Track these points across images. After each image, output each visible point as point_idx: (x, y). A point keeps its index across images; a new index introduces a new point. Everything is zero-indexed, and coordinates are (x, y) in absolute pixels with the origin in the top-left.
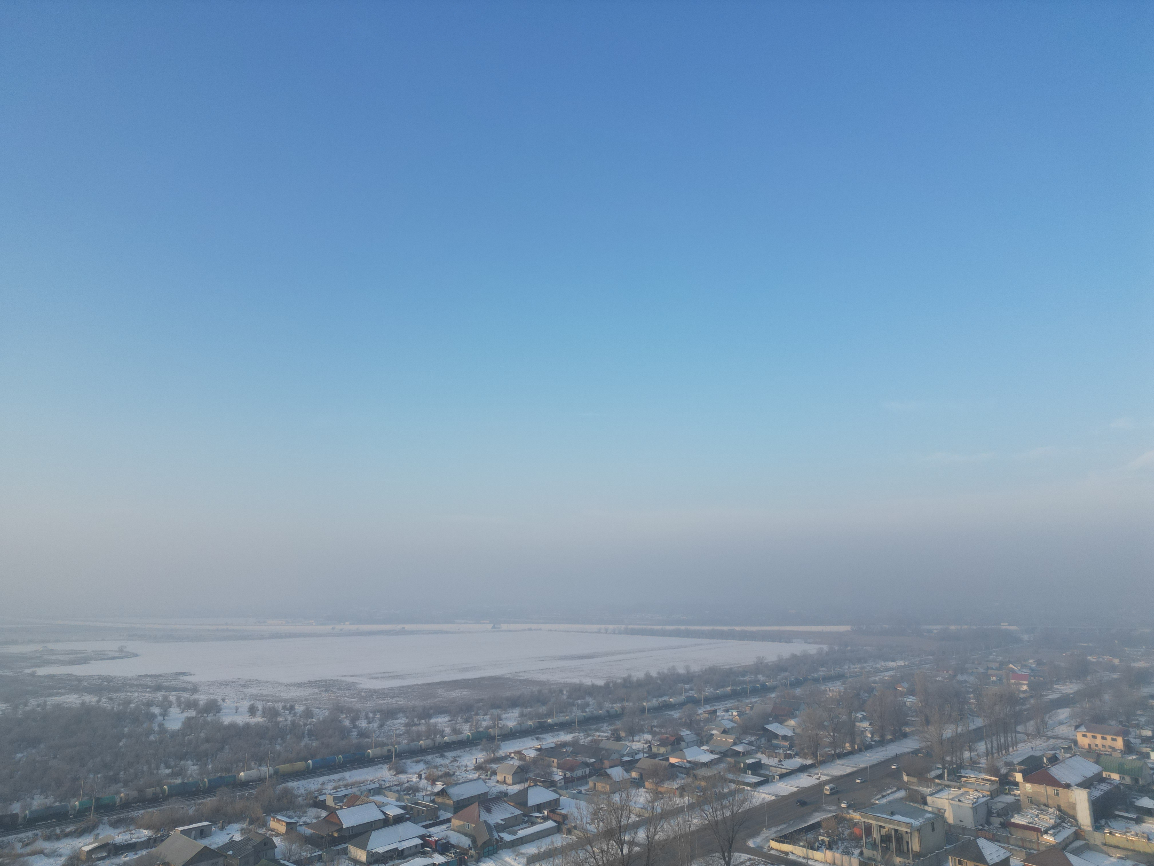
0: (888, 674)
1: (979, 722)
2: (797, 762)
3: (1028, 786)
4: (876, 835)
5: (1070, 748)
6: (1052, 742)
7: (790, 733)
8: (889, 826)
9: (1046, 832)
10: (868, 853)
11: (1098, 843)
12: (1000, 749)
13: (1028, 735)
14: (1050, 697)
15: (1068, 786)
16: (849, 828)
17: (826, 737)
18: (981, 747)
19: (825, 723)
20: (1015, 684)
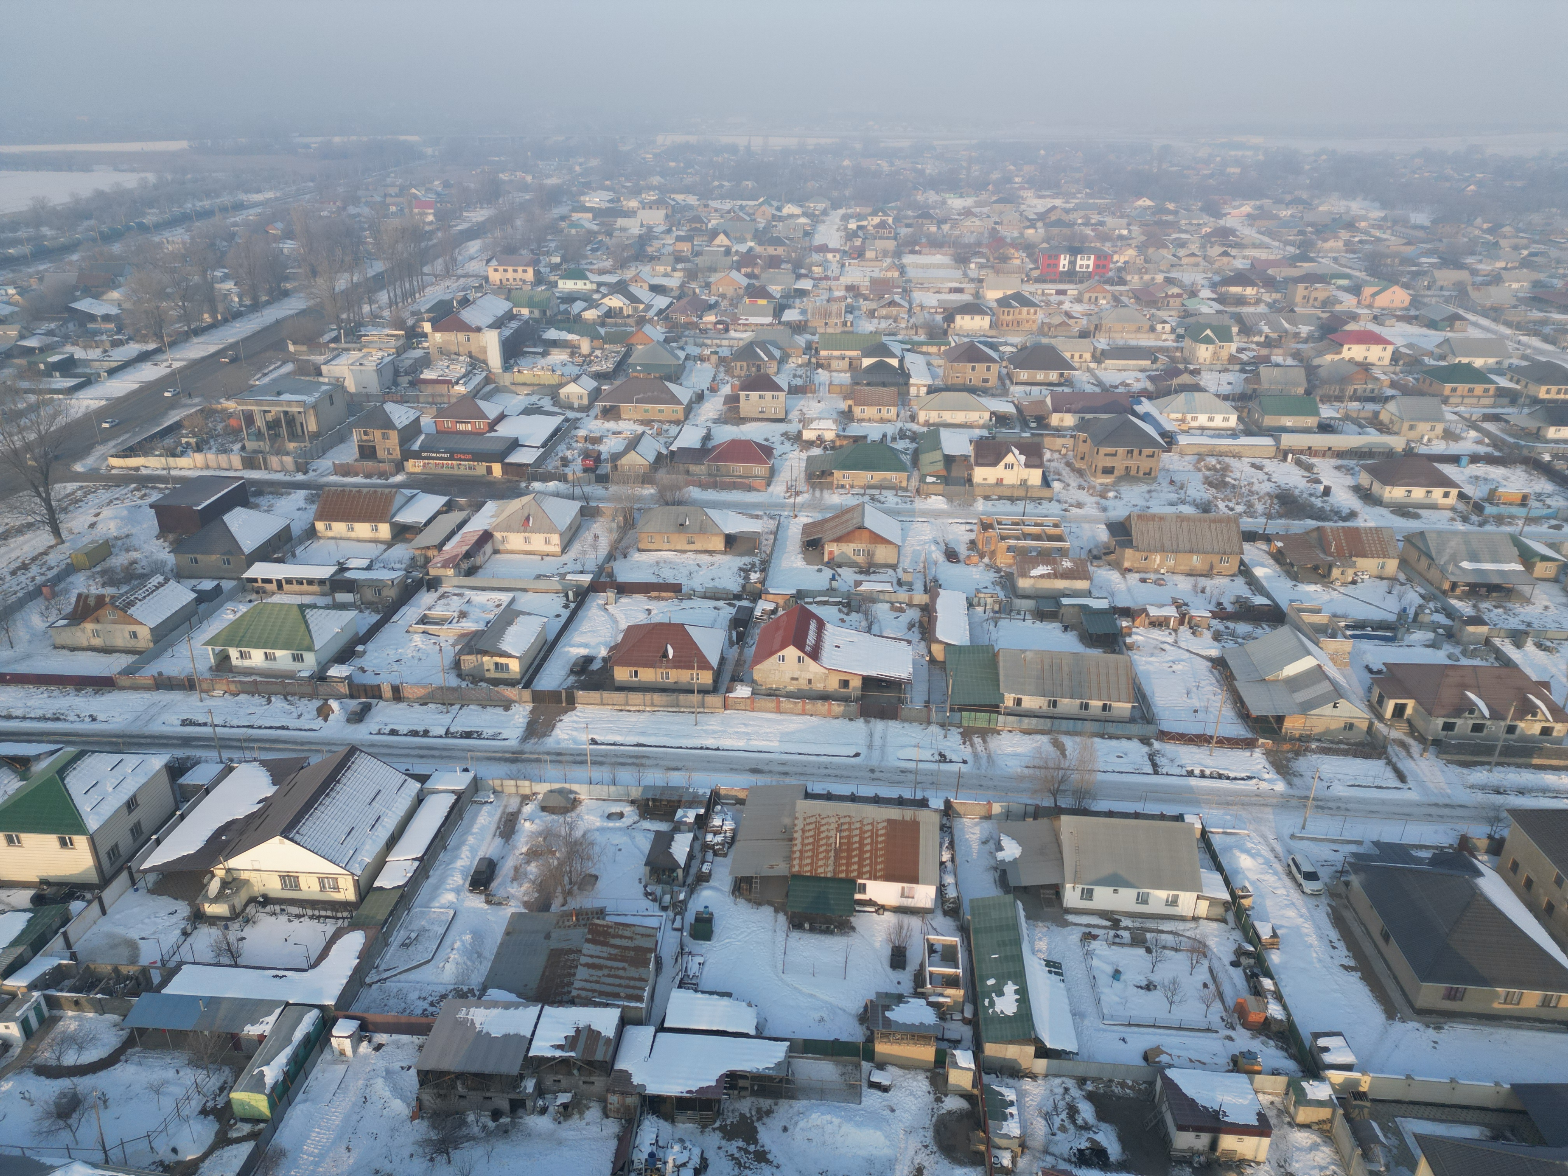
0: (252, 211)
1: (379, 267)
2: (133, 349)
3: (438, 336)
4: (259, 422)
5: (481, 286)
6: (462, 281)
7: (114, 311)
8: (275, 410)
9: (457, 383)
10: (251, 445)
11: (507, 383)
12: (404, 297)
13: (436, 276)
14: (459, 228)
15: (479, 330)
16: (223, 421)
17: (172, 309)
18: (383, 297)
19: (169, 290)
20: (419, 214)
